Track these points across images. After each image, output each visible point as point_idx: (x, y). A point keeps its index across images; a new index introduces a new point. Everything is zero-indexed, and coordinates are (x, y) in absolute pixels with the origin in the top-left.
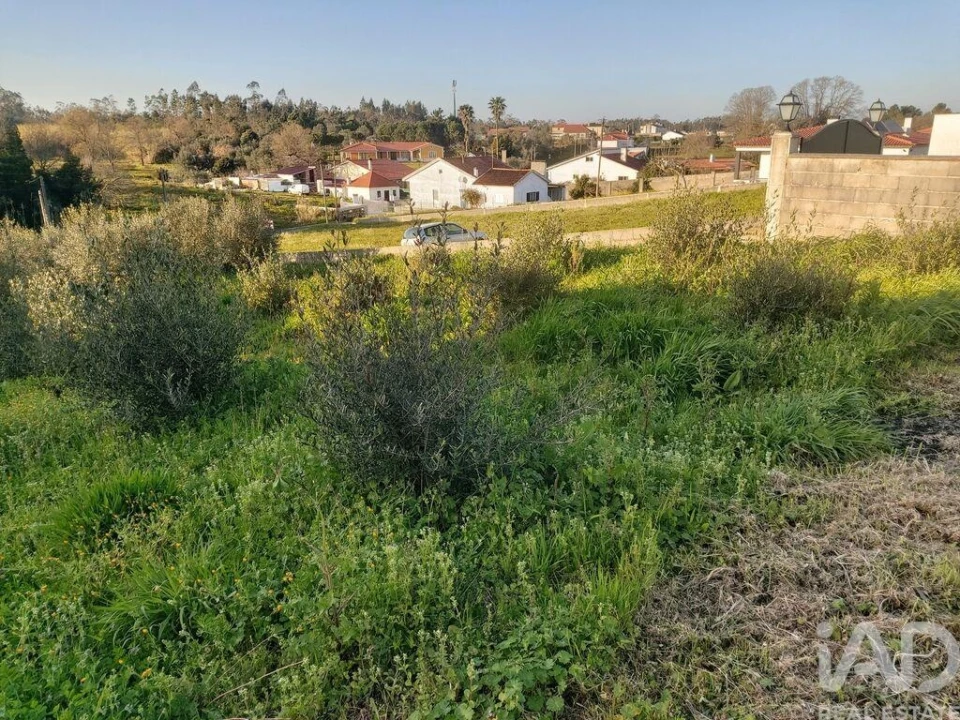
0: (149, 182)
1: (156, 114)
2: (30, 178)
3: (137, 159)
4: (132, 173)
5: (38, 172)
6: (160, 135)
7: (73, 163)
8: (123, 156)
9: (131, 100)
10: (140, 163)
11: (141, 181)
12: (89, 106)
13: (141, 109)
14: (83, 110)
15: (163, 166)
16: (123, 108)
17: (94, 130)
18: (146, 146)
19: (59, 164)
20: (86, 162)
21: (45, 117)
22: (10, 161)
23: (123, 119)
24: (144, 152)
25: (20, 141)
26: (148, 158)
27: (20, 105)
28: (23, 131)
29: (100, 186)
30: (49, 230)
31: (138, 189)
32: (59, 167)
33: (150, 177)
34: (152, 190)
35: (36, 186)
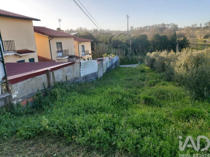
0: (201, 43)
1: (207, 27)
2: (176, 42)
3: (199, 38)
4: (197, 41)
5: (178, 41)
6: (207, 32)
7: (185, 38)
8: (196, 37)
9: (201, 24)
10: (200, 38)
11: (199, 43)
12: (191, 26)
13: (203, 26)
14: (189, 27)
15: (206, 39)
16: (198, 26)
17: (191, 31)
18: (202, 35)
19: (182, 39)
20: (188, 38)
21: (182, 29)
22: (173, 38)
23: (198, 29)
24: (201, 36)
25: (176, 34)
26: (202, 37)
27: (177, 27)
28: (177, 32)
29: (190, 44)
30: (178, 53)
31: (198, 45)
32: (182, 40)
33: (201, 42)
34: (202, 45)
35: (177, 43)
